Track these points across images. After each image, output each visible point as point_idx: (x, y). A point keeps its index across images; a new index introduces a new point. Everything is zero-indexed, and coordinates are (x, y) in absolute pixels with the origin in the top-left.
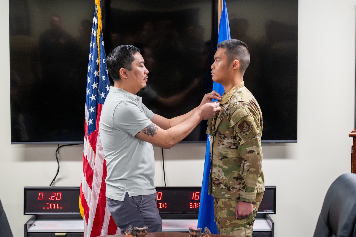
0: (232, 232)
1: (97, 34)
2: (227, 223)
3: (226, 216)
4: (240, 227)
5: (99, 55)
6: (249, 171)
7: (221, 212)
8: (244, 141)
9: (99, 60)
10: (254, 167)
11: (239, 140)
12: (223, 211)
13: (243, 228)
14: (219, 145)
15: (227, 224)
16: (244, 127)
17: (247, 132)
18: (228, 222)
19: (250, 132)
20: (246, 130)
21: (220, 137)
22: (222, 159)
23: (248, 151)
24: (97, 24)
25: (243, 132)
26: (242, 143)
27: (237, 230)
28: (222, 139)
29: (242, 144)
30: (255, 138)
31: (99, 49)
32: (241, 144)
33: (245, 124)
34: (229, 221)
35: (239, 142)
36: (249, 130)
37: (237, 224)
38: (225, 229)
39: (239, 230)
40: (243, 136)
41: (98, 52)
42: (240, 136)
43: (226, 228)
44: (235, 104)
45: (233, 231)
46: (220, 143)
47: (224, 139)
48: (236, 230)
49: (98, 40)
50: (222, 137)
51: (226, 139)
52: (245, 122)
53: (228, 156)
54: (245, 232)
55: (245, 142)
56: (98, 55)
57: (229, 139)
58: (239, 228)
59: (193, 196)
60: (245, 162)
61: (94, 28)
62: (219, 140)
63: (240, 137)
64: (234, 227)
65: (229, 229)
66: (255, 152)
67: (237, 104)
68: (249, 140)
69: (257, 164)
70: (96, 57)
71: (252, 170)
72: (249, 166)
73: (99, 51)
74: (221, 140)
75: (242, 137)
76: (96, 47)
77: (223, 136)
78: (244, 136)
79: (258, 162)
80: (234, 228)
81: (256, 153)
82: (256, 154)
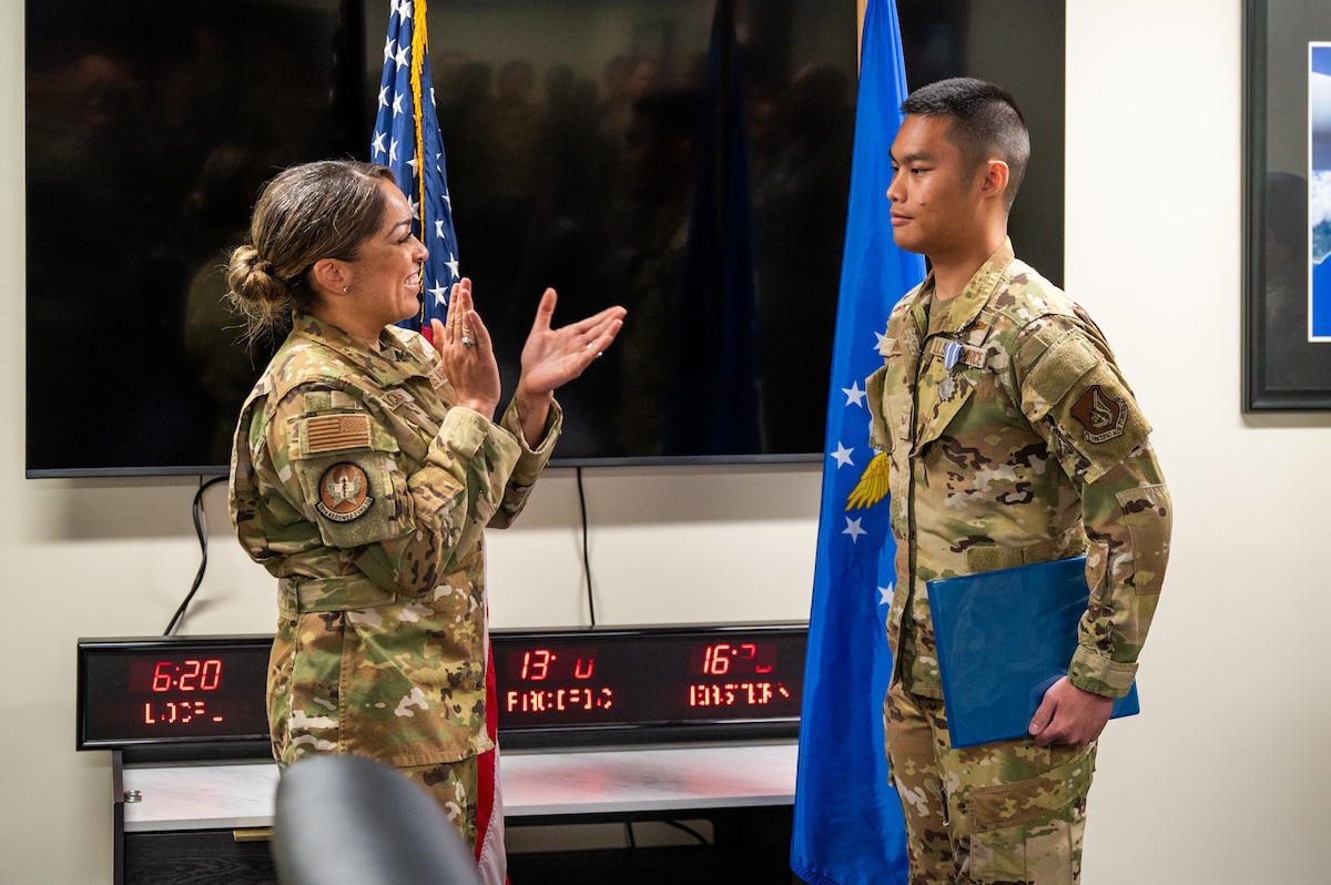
0: (1025, 844)
1: (409, 57)
2: (1006, 809)
3: (996, 781)
4: (1054, 821)
5: (420, 139)
6: (1133, 585)
7: (974, 764)
8: (1104, 466)
9: (421, 160)
10: (1148, 568)
11: (1078, 467)
12: (985, 762)
13: (1062, 824)
14: (951, 491)
15: (1003, 814)
16: (1094, 410)
17: (1112, 431)
18: (1010, 803)
19: (1122, 427)
20: (1105, 422)
21: (961, 462)
22: (963, 545)
23: (1123, 504)
24: (410, 21)
25: (1095, 431)
26: (1097, 478)
27: (1042, 833)
28: (970, 467)
29: (1097, 481)
30: (1139, 452)
31: (418, 116)
32: (1090, 478)
33: (1096, 399)
34: (1014, 802)
35: (1080, 472)
36: (1115, 421)
37: (1042, 809)
38: (996, 835)
39: (1050, 831)
40: (1094, 448)
41: (415, 128)
42: (1085, 449)
43: (997, 831)
44: (1033, 326)
45: (1028, 841)
46: (955, 483)
47: (979, 468)
48: (1036, 835)
49: (415, 80)
50: (967, 462)
51: (984, 466)
52: (1095, 393)
53: (991, 535)
54: (1070, 840)
55: (1109, 469)
56: (415, 138)
57: (996, 468)
58: (1049, 827)
59: (705, 660)
60: (1115, 551)
61: (397, 36)
62: (952, 474)
63: (1084, 453)
64: (1031, 824)
65: (1008, 833)
66: (1150, 506)
67: (1039, 327)
68: (1122, 462)
69: (1161, 552)
70: (409, 149)
71: (1142, 577)
72: (1132, 562)
73: (418, 124)
74: (960, 472)
75: (1090, 453)
76: (408, 110)
77: (970, 457)
78: (1101, 448)
79: (1165, 545)
80: (1031, 828)
81: (1156, 509)
82: (1154, 513)
